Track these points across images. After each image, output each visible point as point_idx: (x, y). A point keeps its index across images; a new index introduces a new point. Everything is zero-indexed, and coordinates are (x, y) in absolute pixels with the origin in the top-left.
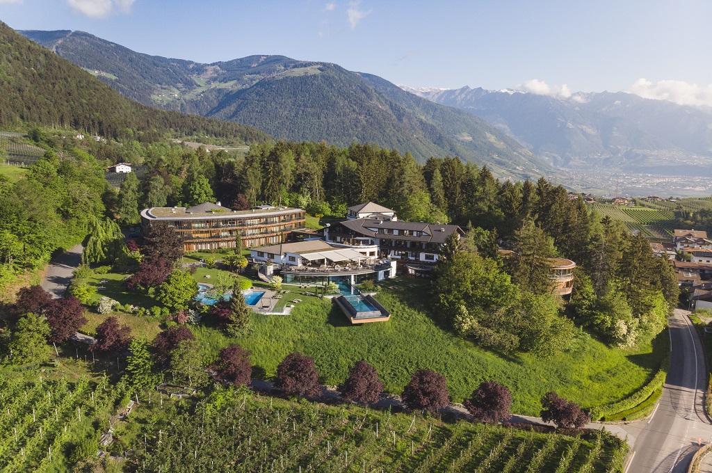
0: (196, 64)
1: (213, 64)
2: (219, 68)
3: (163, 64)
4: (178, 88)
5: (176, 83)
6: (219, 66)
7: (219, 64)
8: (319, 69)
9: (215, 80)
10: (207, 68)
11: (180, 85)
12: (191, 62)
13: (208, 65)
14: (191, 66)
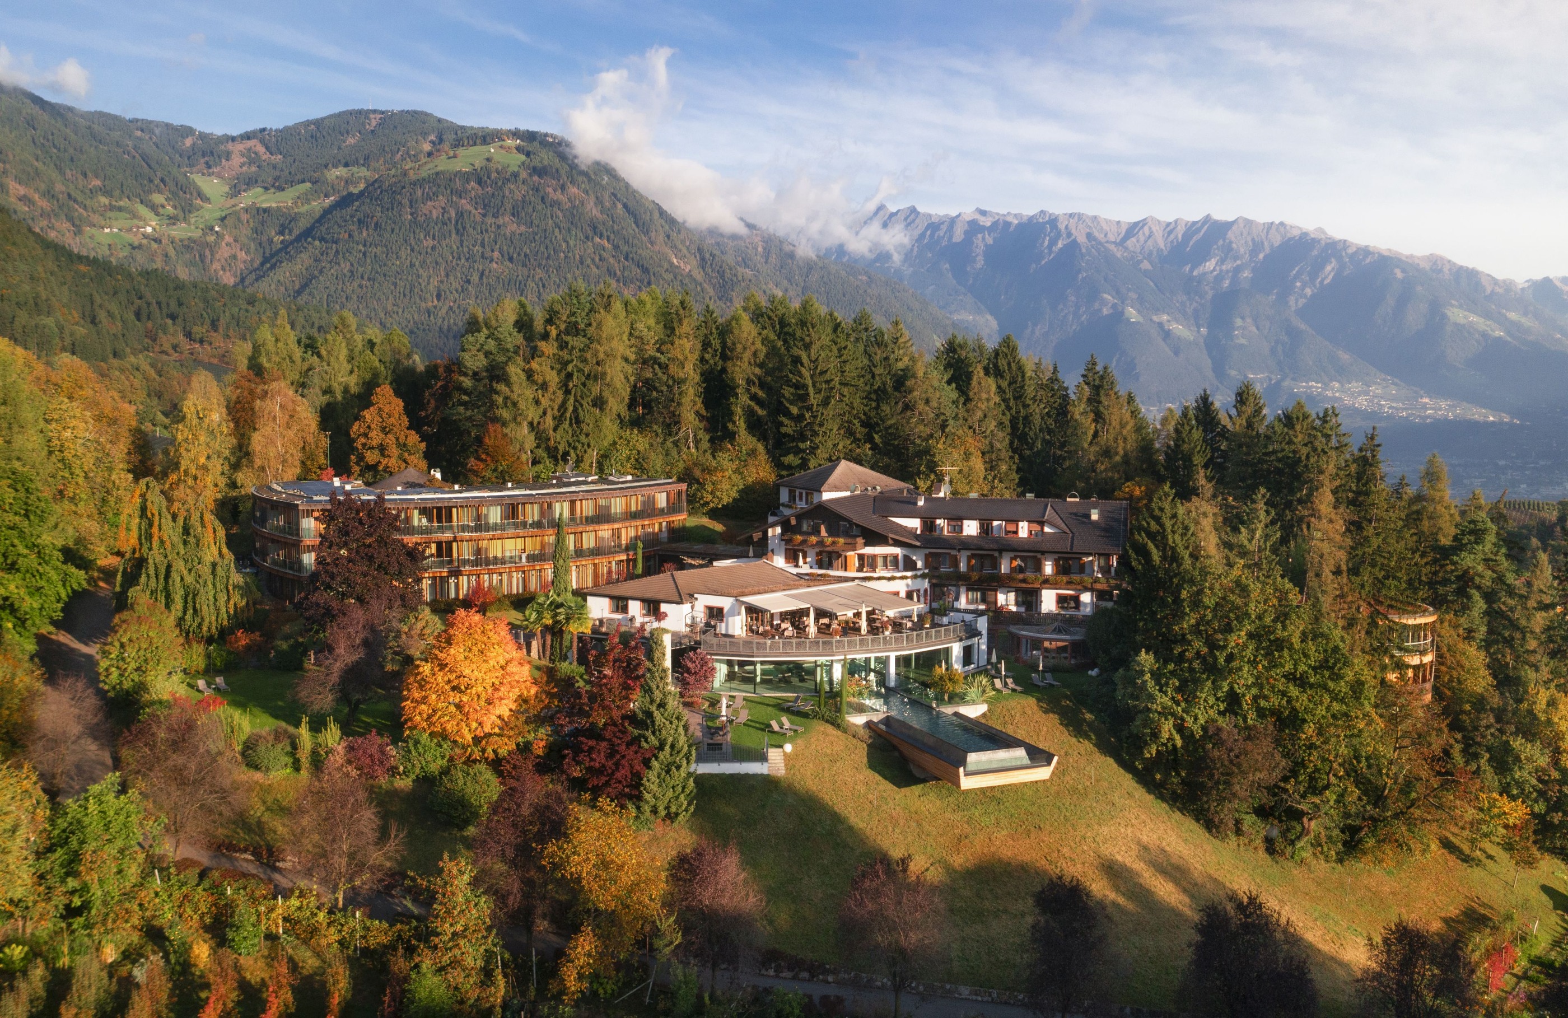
0: (203, 136)
1: (247, 136)
2: (261, 149)
3: (116, 135)
4: (154, 208)
5: (150, 192)
6: (262, 141)
7: (260, 134)
8: (519, 149)
9: (251, 182)
10: (230, 146)
11: (158, 198)
12: (189, 131)
13: (233, 139)
14: (188, 142)
